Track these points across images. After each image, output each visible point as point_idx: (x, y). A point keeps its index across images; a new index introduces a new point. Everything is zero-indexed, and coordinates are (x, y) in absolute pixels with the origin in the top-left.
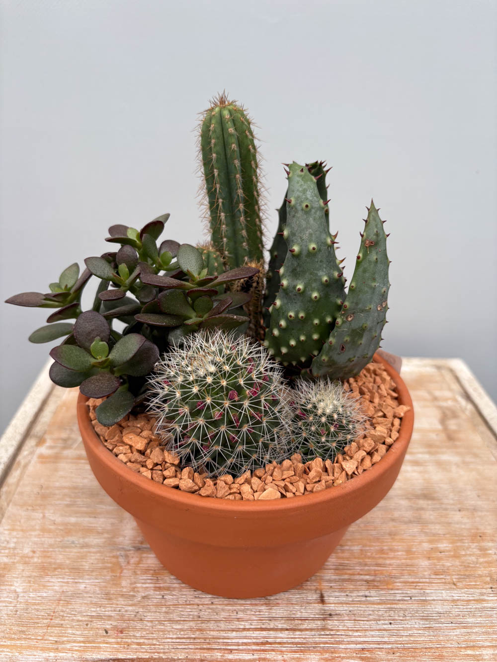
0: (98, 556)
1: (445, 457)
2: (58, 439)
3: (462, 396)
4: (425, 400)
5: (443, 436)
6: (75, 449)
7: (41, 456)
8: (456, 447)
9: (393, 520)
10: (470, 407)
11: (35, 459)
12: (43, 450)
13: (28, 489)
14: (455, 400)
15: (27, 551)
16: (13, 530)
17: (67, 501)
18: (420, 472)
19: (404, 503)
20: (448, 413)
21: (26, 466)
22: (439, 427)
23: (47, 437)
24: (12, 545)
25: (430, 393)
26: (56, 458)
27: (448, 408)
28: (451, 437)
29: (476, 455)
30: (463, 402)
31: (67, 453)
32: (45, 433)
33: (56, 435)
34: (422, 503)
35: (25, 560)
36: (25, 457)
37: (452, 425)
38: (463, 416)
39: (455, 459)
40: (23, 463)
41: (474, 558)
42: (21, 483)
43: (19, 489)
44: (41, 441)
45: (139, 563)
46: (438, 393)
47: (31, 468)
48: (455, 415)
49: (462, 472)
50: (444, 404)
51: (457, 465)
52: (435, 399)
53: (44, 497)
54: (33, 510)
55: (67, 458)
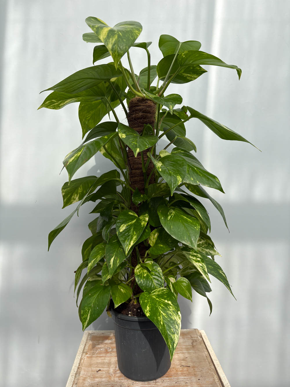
0: (106, 375)
1: (190, 351)
2: (91, 353)
3: (200, 337)
4: (189, 338)
5: (192, 346)
6: (96, 355)
7: (87, 357)
8: (195, 349)
9: (174, 365)
10: (201, 339)
11: (86, 358)
12: (87, 355)
13: (86, 364)
14: (197, 337)
15: (89, 375)
16: (85, 371)
17: (96, 365)
18: (183, 355)
19: (178, 362)
20: (194, 341)
21: (84, 359)
22: (191, 344)
23: (88, 352)
24: (85, 374)
25: (191, 336)
26: (91, 357)
27: (195, 340)
28: (193, 346)
29: (199, 351)
30: (199, 338)
31: (93, 356)
32: (87, 351)
33: (90, 352)
34: (182, 361)
35: (89, 376)
36: (84, 357)
37: (195, 344)
38: (198, 341)
39: (194, 352)
40: (83, 358)
41: (191, 371)
42: (84, 362)
43: (84, 364)
44: (87, 354)
45: (115, 376)
46: (193, 336)
47: (85, 359)
48: (196, 341)
49: (194, 354)
50: (194, 339)
51: (193, 353)
52: (192, 337)
53: (90, 365)
54: (89, 368)
55: (94, 357)
